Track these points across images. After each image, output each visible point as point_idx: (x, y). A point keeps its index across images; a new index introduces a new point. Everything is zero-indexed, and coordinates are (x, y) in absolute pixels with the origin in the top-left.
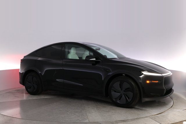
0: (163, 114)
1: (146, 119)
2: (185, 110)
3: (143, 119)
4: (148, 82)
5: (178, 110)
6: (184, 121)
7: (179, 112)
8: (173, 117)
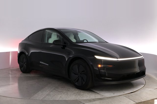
0: (136, 93)
1: (121, 97)
2: (156, 90)
3: (118, 97)
4: (100, 66)
5: (150, 89)
6: (155, 99)
7: (150, 90)
8: (145, 95)
